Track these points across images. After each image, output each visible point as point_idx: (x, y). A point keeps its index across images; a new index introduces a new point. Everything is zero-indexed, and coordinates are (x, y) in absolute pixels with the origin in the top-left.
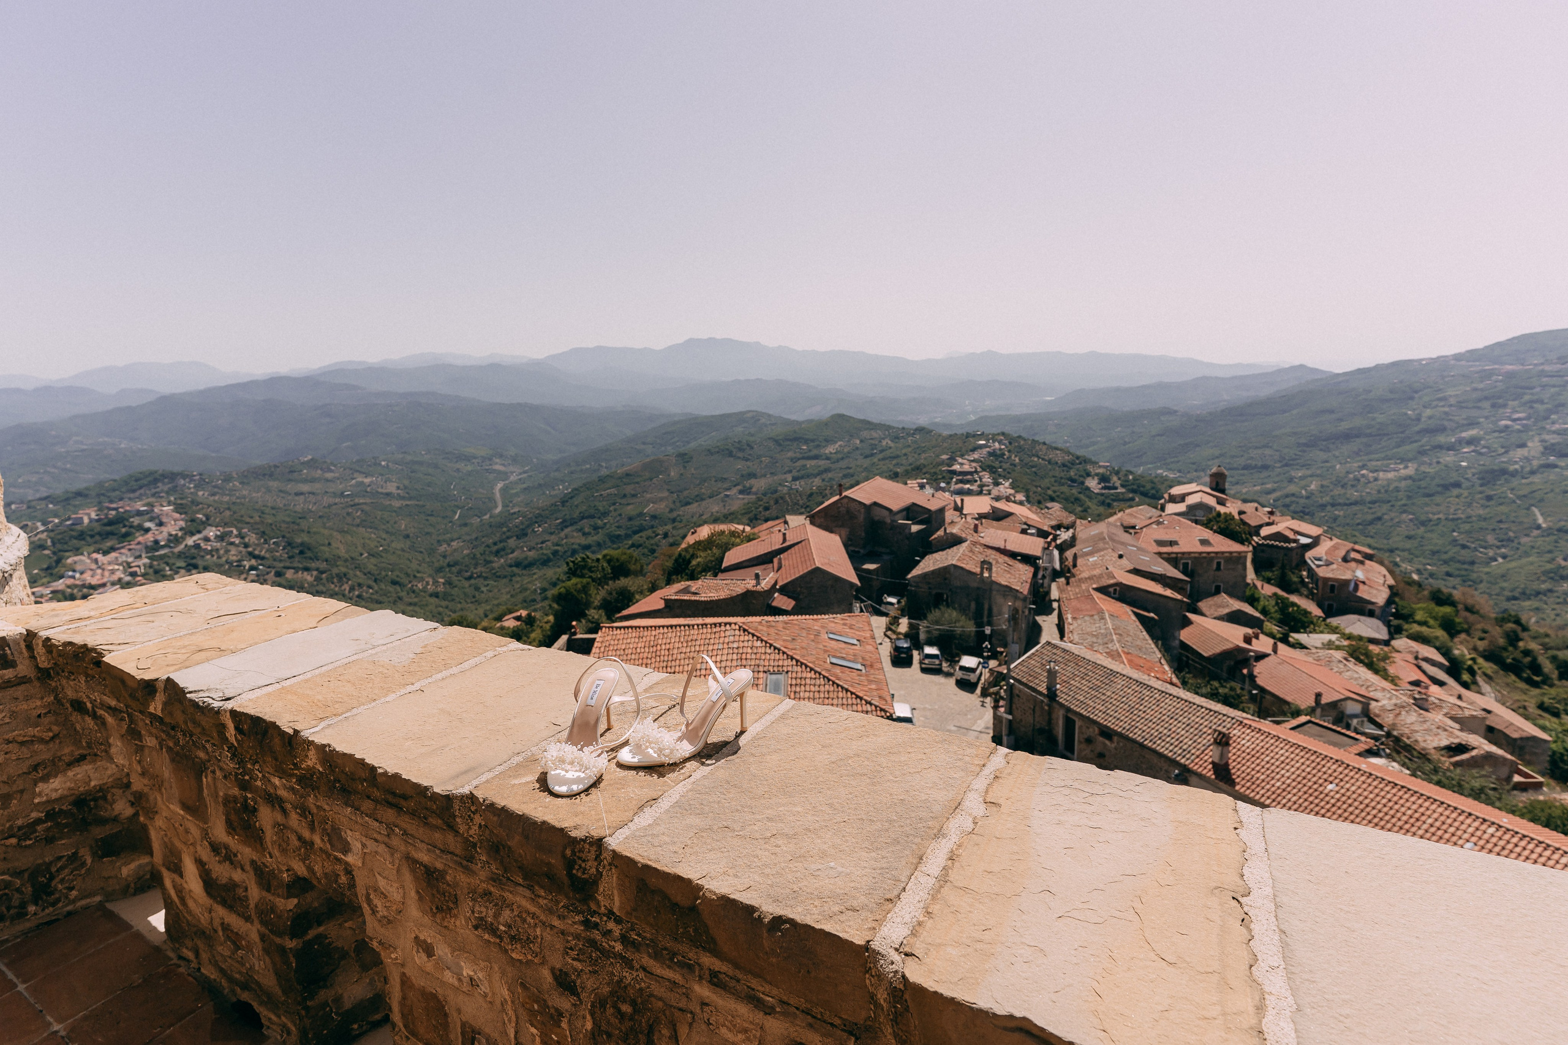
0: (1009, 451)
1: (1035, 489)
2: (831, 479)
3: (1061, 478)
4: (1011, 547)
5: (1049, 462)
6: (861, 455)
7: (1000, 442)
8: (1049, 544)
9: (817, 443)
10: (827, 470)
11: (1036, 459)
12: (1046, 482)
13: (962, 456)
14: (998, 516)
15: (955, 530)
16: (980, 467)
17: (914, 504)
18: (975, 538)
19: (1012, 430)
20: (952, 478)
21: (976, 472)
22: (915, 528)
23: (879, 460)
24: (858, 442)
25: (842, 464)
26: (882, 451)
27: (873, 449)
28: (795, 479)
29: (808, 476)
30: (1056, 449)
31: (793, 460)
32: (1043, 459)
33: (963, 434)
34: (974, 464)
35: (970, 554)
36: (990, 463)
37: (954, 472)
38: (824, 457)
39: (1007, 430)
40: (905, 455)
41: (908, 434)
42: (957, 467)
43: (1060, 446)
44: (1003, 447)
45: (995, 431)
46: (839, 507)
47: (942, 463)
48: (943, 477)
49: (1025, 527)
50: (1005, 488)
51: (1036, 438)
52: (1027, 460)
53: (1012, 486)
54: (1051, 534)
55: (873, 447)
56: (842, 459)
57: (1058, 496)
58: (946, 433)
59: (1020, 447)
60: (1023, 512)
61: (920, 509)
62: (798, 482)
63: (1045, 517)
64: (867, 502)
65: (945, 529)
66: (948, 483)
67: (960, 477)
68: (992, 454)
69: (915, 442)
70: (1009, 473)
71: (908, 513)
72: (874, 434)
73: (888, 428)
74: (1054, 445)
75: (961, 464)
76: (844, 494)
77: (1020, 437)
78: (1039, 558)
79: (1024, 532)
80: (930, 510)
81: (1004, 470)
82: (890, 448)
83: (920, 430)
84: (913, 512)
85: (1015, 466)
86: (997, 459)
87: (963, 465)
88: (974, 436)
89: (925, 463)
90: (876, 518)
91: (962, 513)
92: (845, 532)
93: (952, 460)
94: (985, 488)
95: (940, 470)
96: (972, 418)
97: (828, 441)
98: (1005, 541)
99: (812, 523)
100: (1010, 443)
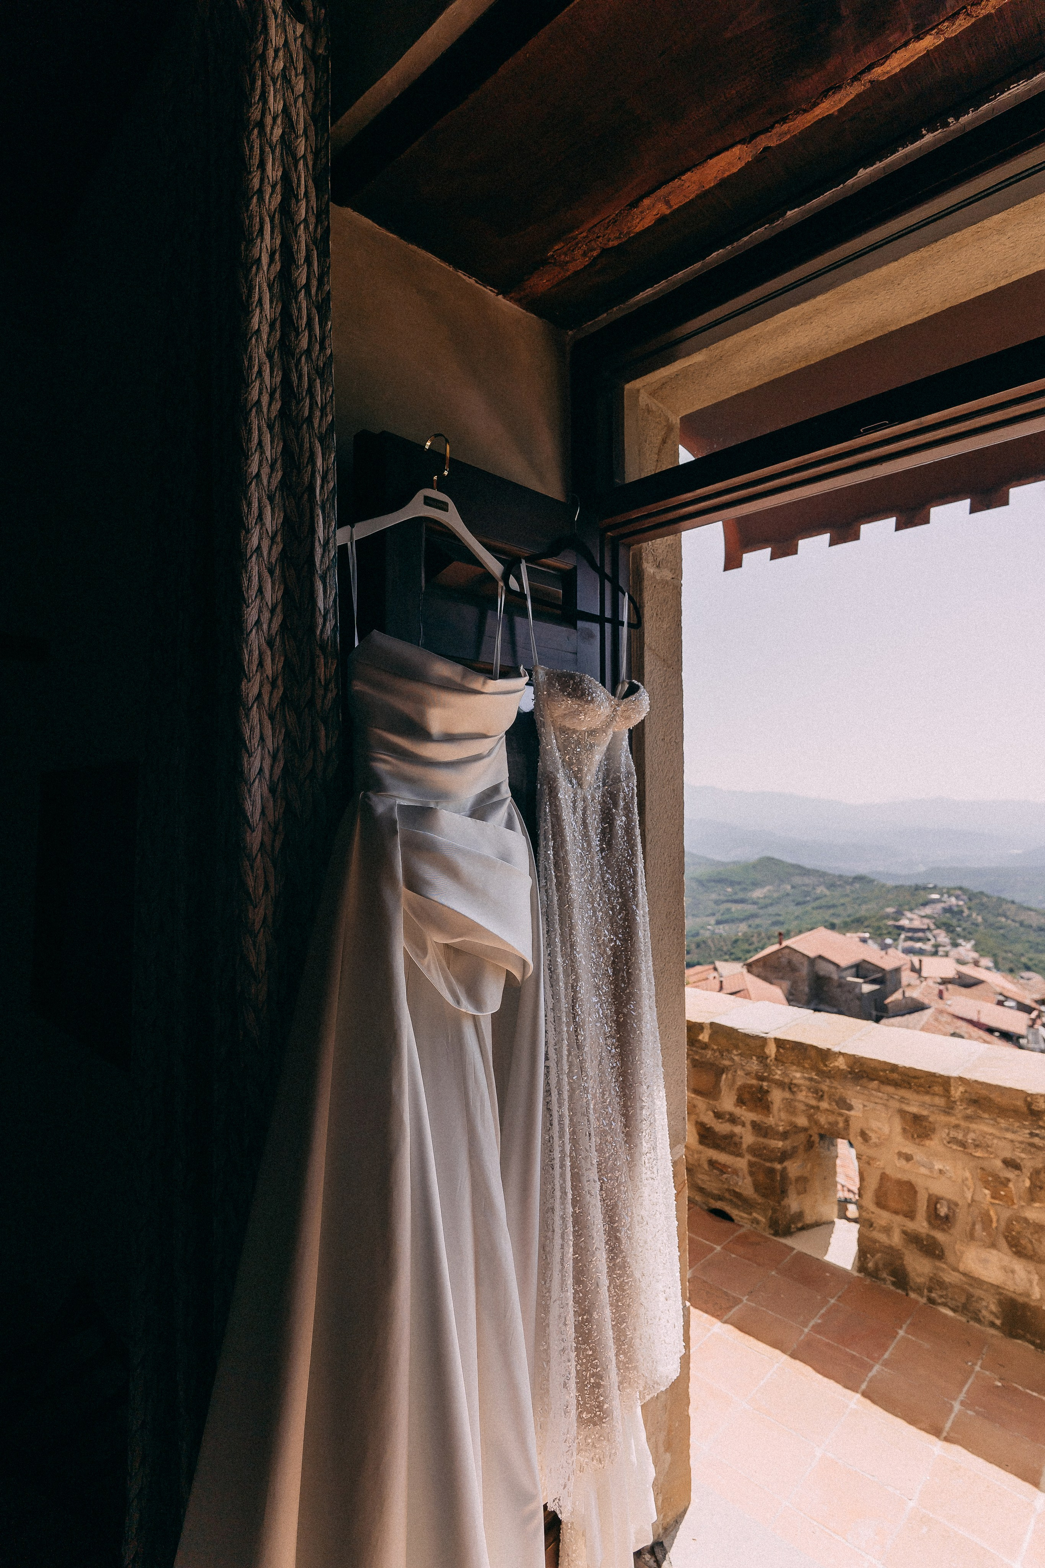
0: (969, 908)
1: (1004, 955)
2: (758, 926)
3: (1038, 944)
4: (985, 1020)
5: (1022, 924)
6: (793, 901)
7: (957, 897)
8: (1034, 1021)
9: (744, 886)
10: (754, 916)
11: (1003, 920)
12: (1018, 948)
13: (911, 910)
14: (967, 983)
15: (915, 994)
16: (935, 924)
17: (864, 961)
18: (940, 1004)
19: (972, 885)
20: (899, 935)
21: (929, 929)
22: (867, 988)
23: (813, 908)
24: (789, 887)
25: (771, 910)
26: (817, 899)
27: (806, 896)
28: (719, 923)
29: (732, 921)
30: (1030, 909)
31: (717, 902)
32: (1013, 921)
33: (910, 887)
34: (926, 921)
35: (936, 1024)
36: (944, 920)
37: (901, 928)
38: (750, 901)
39: (966, 884)
40: (843, 904)
41: (846, 882)
42: (904, 922)
43: (1034, 906)
44: (961, 903)
45: (952, 884)
46: (779, 958)
47: (887, 917)
48: (889, 933)
49: (1001, 998)
50: (966, 949)
51: (1003, 896)
52: (992, 919)
53: (976, 948)
54: (1034, 1009)
55: (807, 894)
56: (771, 904)
57: (1035, 965)
58: (890, 883)
59: (983, 905)
60: (997, 980)
61: (871, 967)
62: (721, 927)
63: (1025, 989)
64: (812, 955)
65: (904, 992)
66: (895, 940)
67: (910, 934)
68: (948, 910)
69: (852, 892)
70: (970, 933)
71: (857, 971)
72: (806, 880)
73: (823, 874)
74: (1025, 905)
75: (911, 920)
76: (785, 943)
77: (982, 893)
78: (1022, 1037)
79: (1000, 1003)
80: (884, 970)
81: (964, 929)
82: (825, 896)
83: (860, 879)
84: (862, 969)
85: (977, 925)
86: (953, 917)
87: (912, 920)
88: (925, 888)
89: (867, 915)
90: (822, 973)
91: (920, 976)
92: (786, 984)
93: (899, 914)
94: (941, 949)
95: (886, 925)
96: (922, 868)
97: (756, 884)
98: (979, 1012)
99: (749, 971)
100: (970, 899)
